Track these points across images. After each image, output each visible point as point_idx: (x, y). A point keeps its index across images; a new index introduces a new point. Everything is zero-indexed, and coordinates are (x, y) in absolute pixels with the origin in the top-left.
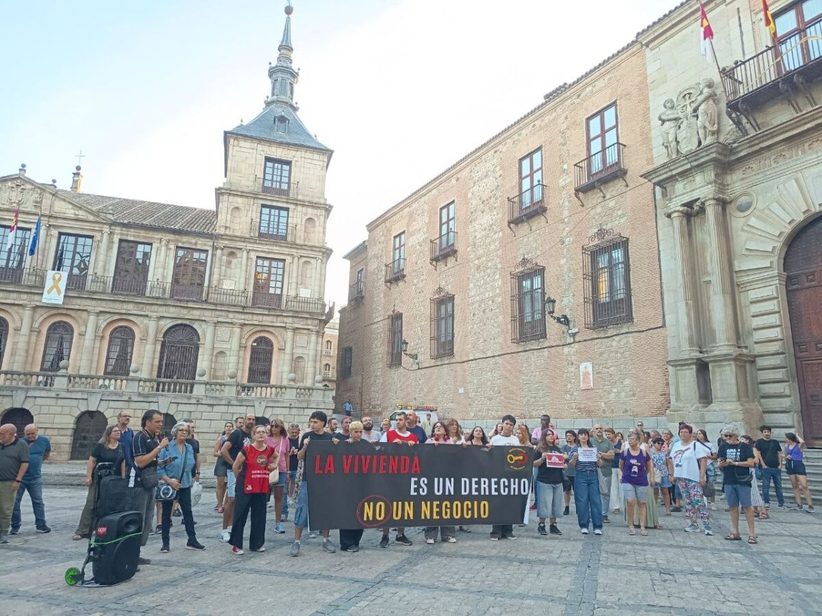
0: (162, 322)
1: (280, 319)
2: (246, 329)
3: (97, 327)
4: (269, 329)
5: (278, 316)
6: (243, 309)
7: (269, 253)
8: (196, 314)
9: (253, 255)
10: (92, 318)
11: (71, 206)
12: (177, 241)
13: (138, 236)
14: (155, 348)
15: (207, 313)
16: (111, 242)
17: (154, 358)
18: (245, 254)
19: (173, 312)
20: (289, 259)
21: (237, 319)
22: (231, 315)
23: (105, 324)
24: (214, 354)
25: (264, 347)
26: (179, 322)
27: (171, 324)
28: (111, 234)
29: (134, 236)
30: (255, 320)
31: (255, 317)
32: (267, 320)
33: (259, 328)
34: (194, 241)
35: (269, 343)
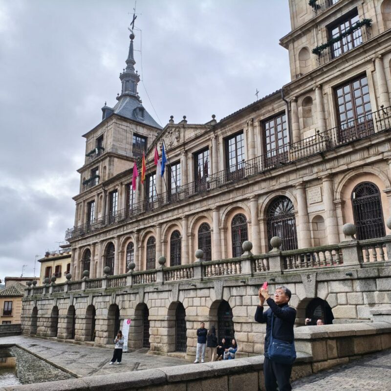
0: (261, 201)
1: (372, 151)
2: (337, 180)
3: (219, 221)
4: (367, 169)
5: (368, 148)
6: (323, 157)
7: (343, 74)
8: (283, 182)
9: (328, 89)
10: (214, 214)
11: (192, 130)
12: (259, 116)
13: (233, 129)
14: (259, 229)
15: (293, 176)
16: (217, 145)
17: (260, 239)
18: (317, 92)
19: (264, 187)
20: (369, 69)
21: (323, 171)
22: (315, 169)
23: (224, 216)
24: (311, 221)
25: (368, 196)
26: (273, 195)
27: (268, 200)
28: (217, 137)
29: (230, 130)
30: (342, 165)
31: (342, 161)
32: (356, 160)
33: (353, 174)
34: (270, 108)
35: (371, 189)
